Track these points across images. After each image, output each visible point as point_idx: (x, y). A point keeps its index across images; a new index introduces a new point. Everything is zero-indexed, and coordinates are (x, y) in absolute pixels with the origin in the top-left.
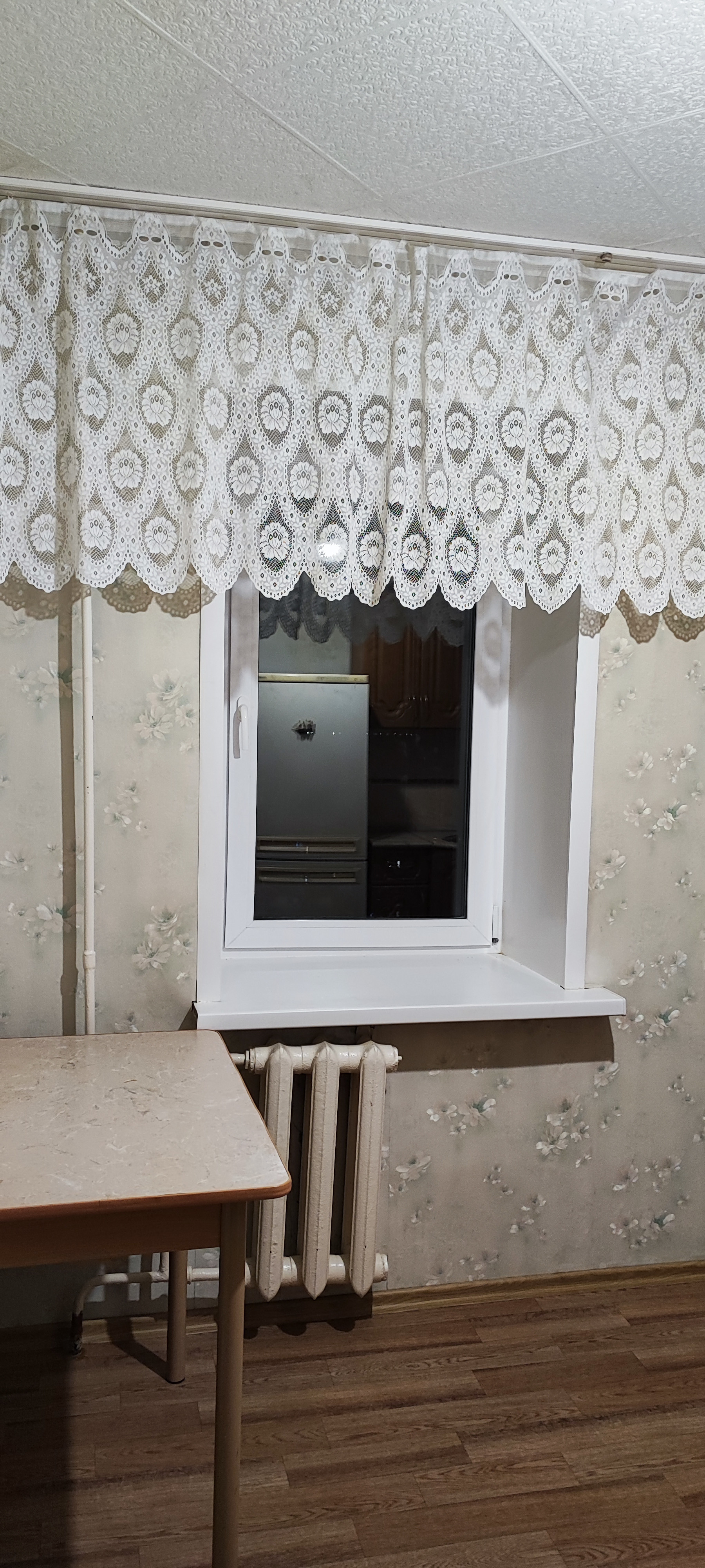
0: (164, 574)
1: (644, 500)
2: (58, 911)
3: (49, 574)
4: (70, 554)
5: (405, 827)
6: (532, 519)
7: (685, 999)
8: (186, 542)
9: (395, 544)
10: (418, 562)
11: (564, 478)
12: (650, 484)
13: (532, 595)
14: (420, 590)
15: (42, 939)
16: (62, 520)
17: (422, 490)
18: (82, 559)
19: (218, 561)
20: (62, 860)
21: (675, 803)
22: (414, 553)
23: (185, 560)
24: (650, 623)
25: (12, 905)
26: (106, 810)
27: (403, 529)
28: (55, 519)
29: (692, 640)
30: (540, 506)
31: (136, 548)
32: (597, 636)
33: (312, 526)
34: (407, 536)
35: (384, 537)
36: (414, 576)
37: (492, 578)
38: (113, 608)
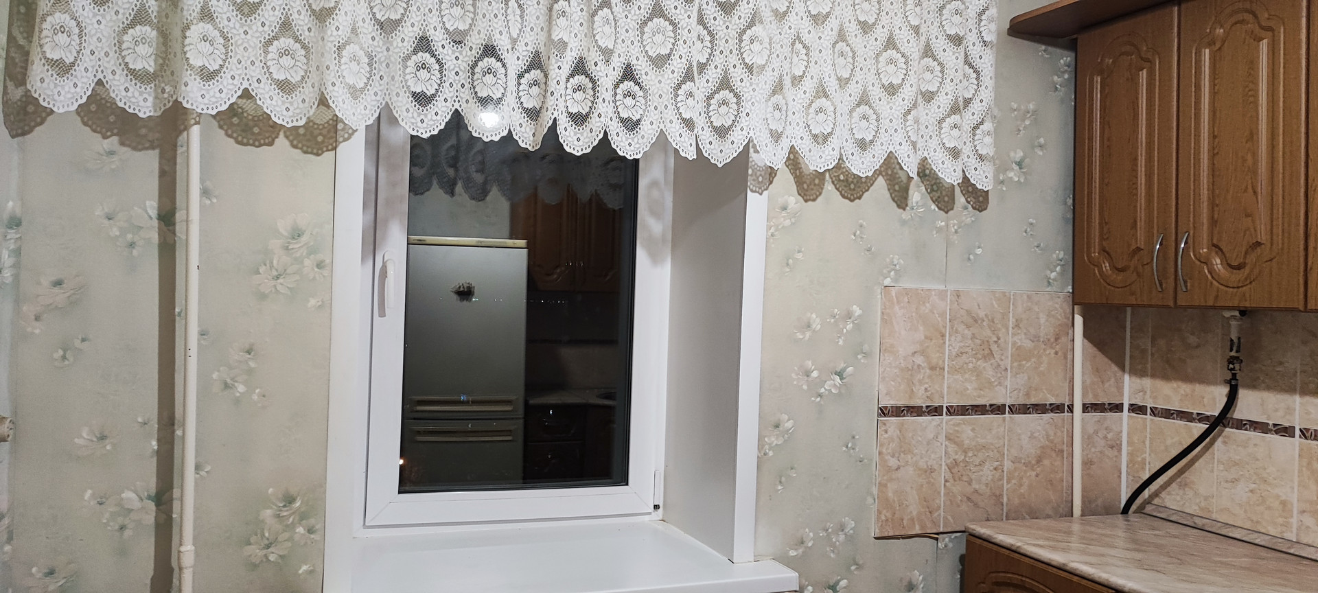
0: (291, 104)
1: (815, 55)
2: (149, 498)
3: (146, 96)
4: (172, 74)
5: (559, 385)
6: (702, 67)
7: (853, 568)
8: (318, 68)
9: (558, 83)
10: (583, 104)
11: (735, 27)
12: (820, 38)
13: (701, 147)
14: (585, 134)
15: (128, 533)
16: (164, 36)
17: (588, 29)
18: (186, 79)
19: (355, 93)
20: (156, 436)
21: (842, 365)
22: (579, 95)
23: (316, 89)
24: (817, 181)
25: (90, 492)
26: (215, 376)
27: (567, 67)
28: (155, 33)
29: (857, 200)
30: (710, 55)
31: (256, 72)
32: (766, 193)
33: (466, 59)
34: (572, 75)
35: (546, 76)
36: (579, 119)
37: (662, 126)
38: (232, 141)
